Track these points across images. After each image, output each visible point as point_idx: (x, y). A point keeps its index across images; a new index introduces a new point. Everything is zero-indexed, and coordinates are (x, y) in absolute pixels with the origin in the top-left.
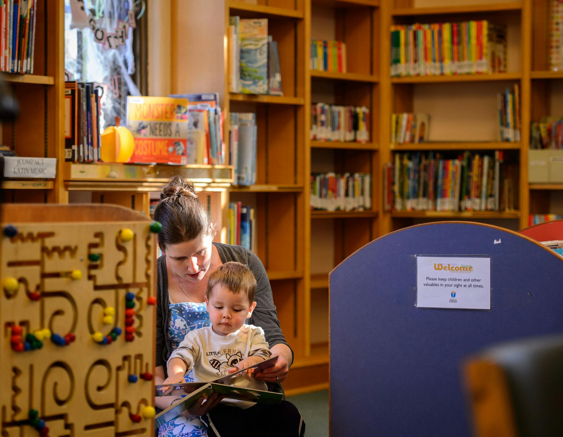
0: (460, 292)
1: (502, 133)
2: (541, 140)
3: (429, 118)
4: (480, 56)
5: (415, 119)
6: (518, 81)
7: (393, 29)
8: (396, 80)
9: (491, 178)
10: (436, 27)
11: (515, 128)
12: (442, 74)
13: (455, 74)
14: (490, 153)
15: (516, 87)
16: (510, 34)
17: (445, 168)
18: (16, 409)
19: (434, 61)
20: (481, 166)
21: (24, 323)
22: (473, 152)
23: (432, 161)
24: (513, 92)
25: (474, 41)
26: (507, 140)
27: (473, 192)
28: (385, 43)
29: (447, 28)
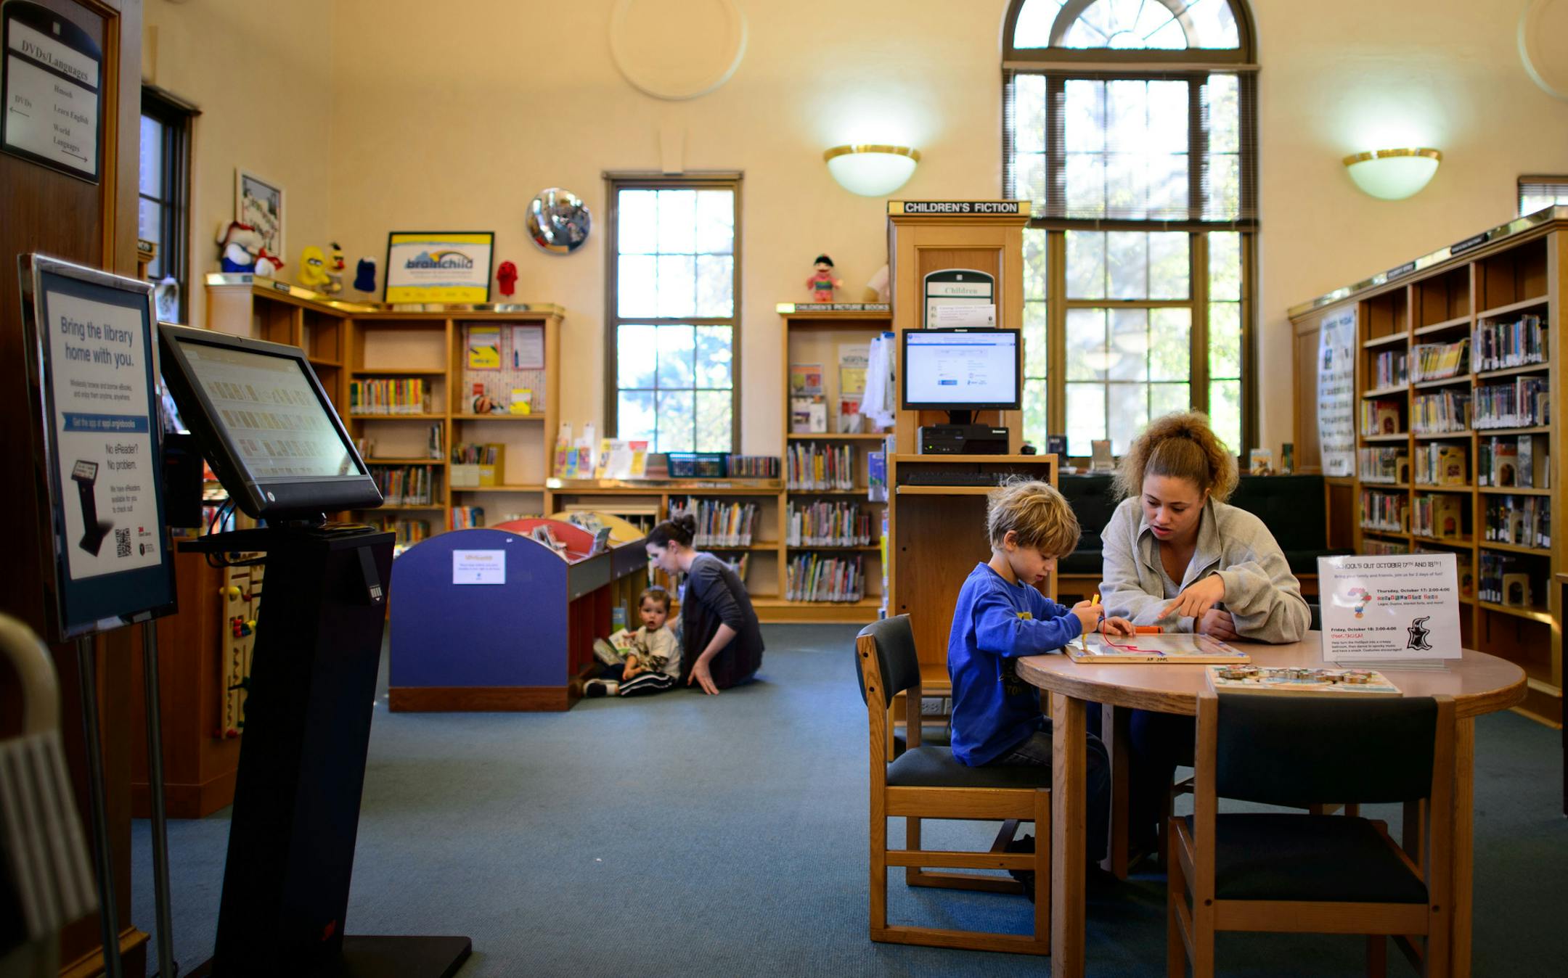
0: (484, 573)
1: (431, 453)
2: (458, 458)
3: (376, 441)
4: (416, 402)
5: (367, 443)
6: (444, 420)
7: (352, 382)
8: (355, 417)
9: (424, 482)
10: (384, 382)
11: (441, 450)
12: (389, 413)
13: (398, 414)
14: (424, 467)
15: (442, 424)
16: (434, 387)
17: (391, 477)
18: (236, 677)
19: (383, 404)
20: (417, 475)
21: (241, 617)
22: (411, 466)
23: (381, 472)
24: (439, 427)
25: (411, 392)
26: (435, 458)
27: (411, 492)
28: (347, 392)
29: (392, 384)
